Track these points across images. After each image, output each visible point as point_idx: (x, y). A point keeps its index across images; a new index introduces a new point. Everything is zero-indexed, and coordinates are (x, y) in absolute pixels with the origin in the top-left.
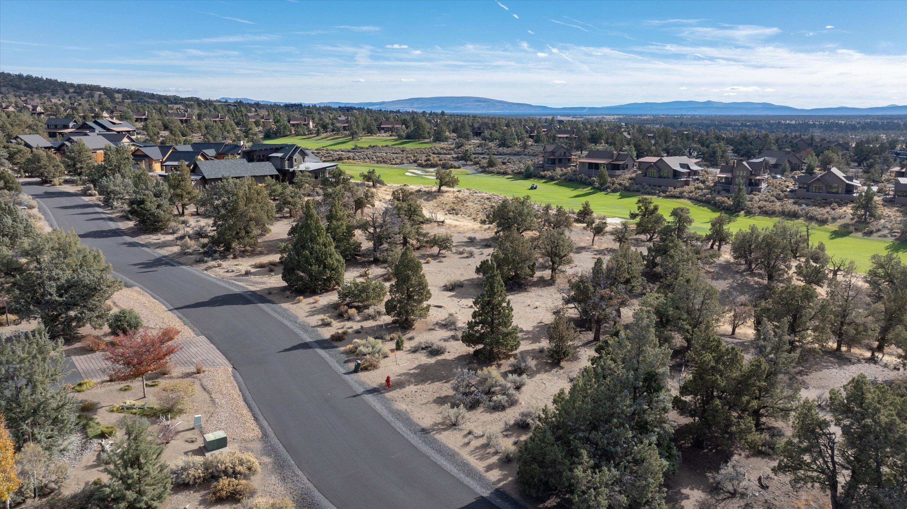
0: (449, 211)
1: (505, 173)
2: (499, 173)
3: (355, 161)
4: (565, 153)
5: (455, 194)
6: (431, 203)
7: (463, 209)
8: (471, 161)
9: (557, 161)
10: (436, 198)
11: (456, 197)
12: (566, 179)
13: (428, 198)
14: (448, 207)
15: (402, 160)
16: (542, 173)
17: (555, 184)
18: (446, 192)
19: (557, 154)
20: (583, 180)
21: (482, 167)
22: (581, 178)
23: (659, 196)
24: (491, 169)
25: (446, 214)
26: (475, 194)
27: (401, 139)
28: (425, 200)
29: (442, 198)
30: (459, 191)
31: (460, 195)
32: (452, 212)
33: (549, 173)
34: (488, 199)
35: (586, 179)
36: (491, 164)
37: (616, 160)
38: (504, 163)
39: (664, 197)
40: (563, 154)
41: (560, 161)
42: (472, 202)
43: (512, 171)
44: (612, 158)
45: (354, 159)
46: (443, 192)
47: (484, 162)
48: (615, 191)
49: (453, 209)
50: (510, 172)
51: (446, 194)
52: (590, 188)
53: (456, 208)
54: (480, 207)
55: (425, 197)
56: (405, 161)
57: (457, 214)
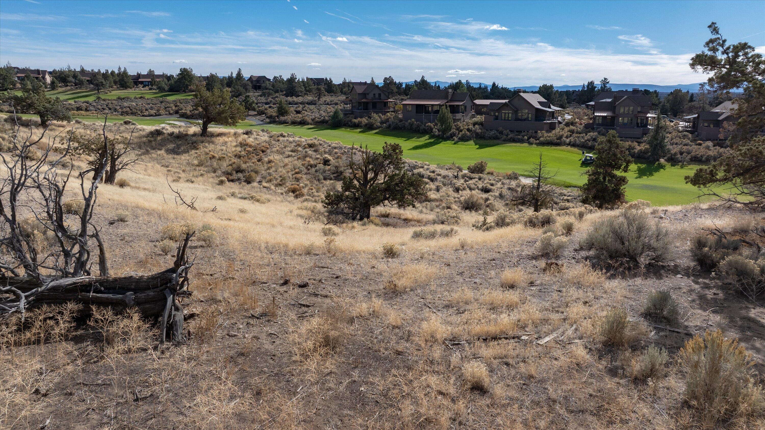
0: (227, 174)
1: (303, 123)
2: (294, 123)
3: (88, 113)
4: (380, 95)
5: (240, 139)
6: (184, 157)
7: (262, 169)
8: (254, 109)
9: (370, 106)
10: (196, 148)
11: (243, 145)
12: (389, 126)
13: (178, 147)
14: (225, 165)
15: (158, 110)
16: (356, 121)
17: (376, 133)
18: (220, 135)
19: (370, 96)
20: (414, 127)
21: (270, 117)
22: (411, 124)
23: (531, 144)
24: (282, 118)
25: (221, 183)
26: (281, 139)
27: (162, 92)
28: (169, 151)
29: (211, 147)
30: (247, 133)
31: (250, 140)
32: (235, 176)
33: (364, 120)
34: (311, 146)
35: (418, 126)
36: (282, 112)
37: (451, 101)
38: (298, 112)
39: (538, 144)
40: (377, 96)
41: (375, 105)
42: (278, 152)
43: (313, 120)
44: (446, 98)
45: (86, 110)
46: (212, 135)
47: (273, 112)
48: (464, 139)
49: (239, 170)
50: (310, 121)
51: (221, 140)
52: (427, 137)
53: (244, 166)
54: (299, 163)
55: (171, 146)
56: (162, 112)
57: (248, 182)
